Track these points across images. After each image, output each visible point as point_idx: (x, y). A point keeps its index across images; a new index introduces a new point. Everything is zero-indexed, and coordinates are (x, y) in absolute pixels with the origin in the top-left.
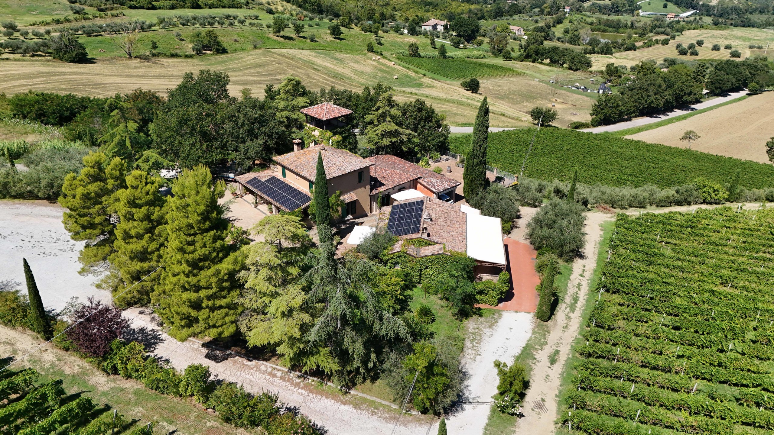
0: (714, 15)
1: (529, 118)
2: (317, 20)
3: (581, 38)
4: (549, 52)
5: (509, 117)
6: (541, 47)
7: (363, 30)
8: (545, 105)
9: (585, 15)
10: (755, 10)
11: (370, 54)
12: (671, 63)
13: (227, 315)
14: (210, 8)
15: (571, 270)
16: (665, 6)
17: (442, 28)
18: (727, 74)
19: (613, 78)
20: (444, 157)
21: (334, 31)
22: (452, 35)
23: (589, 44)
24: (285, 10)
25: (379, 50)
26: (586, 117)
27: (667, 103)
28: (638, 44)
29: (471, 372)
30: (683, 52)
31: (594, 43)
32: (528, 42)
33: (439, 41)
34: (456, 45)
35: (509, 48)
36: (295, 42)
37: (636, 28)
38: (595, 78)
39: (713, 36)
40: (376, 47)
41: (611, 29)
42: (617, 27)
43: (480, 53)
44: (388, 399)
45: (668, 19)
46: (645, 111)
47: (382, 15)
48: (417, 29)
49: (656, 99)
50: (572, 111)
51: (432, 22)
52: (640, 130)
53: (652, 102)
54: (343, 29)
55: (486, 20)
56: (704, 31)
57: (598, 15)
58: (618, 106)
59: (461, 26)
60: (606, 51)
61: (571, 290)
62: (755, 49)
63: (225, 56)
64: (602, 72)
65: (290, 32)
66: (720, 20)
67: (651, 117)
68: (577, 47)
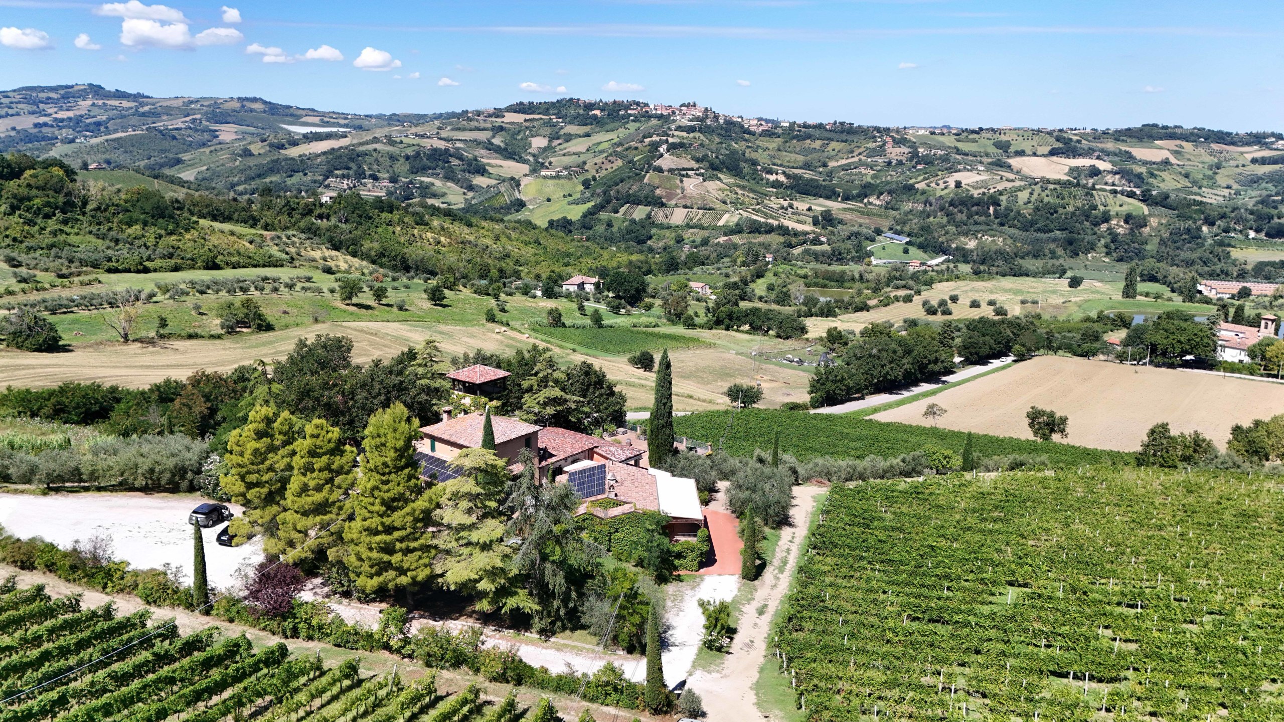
0: (974, 261)
1: (727, 400)
2: (404, 280)
3: (792, 297)
4: (747, 315)
5: (699, 399)
6: (735, 308)
7: (475, 292)
8: (745, 382)
9: (795, 265)
10: (1027, 254)
11: (491, 325)
12: (912, 324)
13: (420, 558)
14: (234, 267)
15: (779, 538)
16: (906, 251)
17: (592, 287)
18: (983, 335)
19: (836, 345)
20: (621, 430)
21: (434, 295)
22: (607, 296)
23: (804, 304)
24: (350, 267)
25: (504, 320)
26: (804, 397)
27: (907, 374)
28: (871, 303)
29: (674, 624)
30: (932, 311)
31: (810, 302)
32: (718, 304)
33: (590, 305)
34: (616, 310)
35: (691, 312)
36: (375, 312)
37: (868, 281)
38: (814, 348)
39: (973, 290)
40: (499, 316)
41: (833, 284)
42: (841, 280)
43: (651, 320)
44: (591, 643)
45: (911, 269)
46: (881, 386)
47: (501, 271)
48: (556, 289)
49: (892, 369)
50: (785, 391)
51: (577, 279)
52: (876, 410)
53: (888, 373)
54: (447, 292)
55: (655, 275)
56: (960, 283)
57: (814, 265)
58: (843, 379)
59: (622, 284)
60: (828, 312)
61: (779, 554)
62: (1029, 305)
63: (271, 334)
64: (821, 339)
65: (366, 298)
66: (982, 268)
67: (891, 393)
68: (787, 308)
